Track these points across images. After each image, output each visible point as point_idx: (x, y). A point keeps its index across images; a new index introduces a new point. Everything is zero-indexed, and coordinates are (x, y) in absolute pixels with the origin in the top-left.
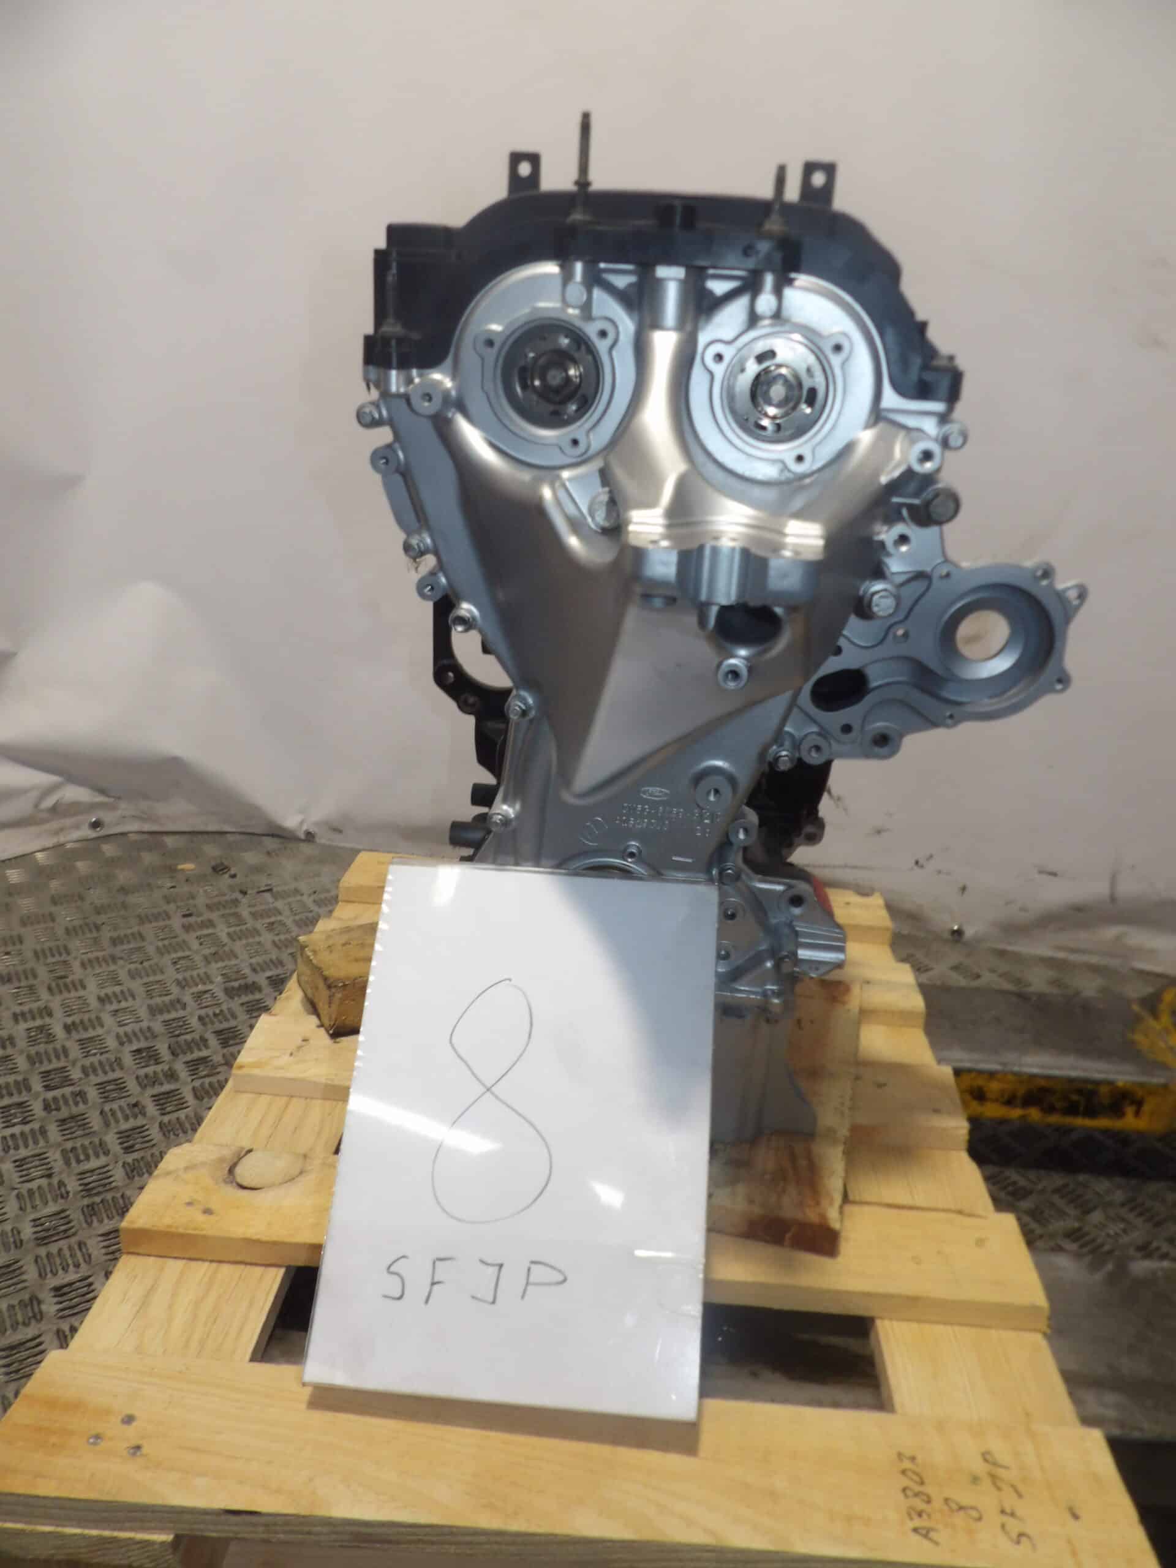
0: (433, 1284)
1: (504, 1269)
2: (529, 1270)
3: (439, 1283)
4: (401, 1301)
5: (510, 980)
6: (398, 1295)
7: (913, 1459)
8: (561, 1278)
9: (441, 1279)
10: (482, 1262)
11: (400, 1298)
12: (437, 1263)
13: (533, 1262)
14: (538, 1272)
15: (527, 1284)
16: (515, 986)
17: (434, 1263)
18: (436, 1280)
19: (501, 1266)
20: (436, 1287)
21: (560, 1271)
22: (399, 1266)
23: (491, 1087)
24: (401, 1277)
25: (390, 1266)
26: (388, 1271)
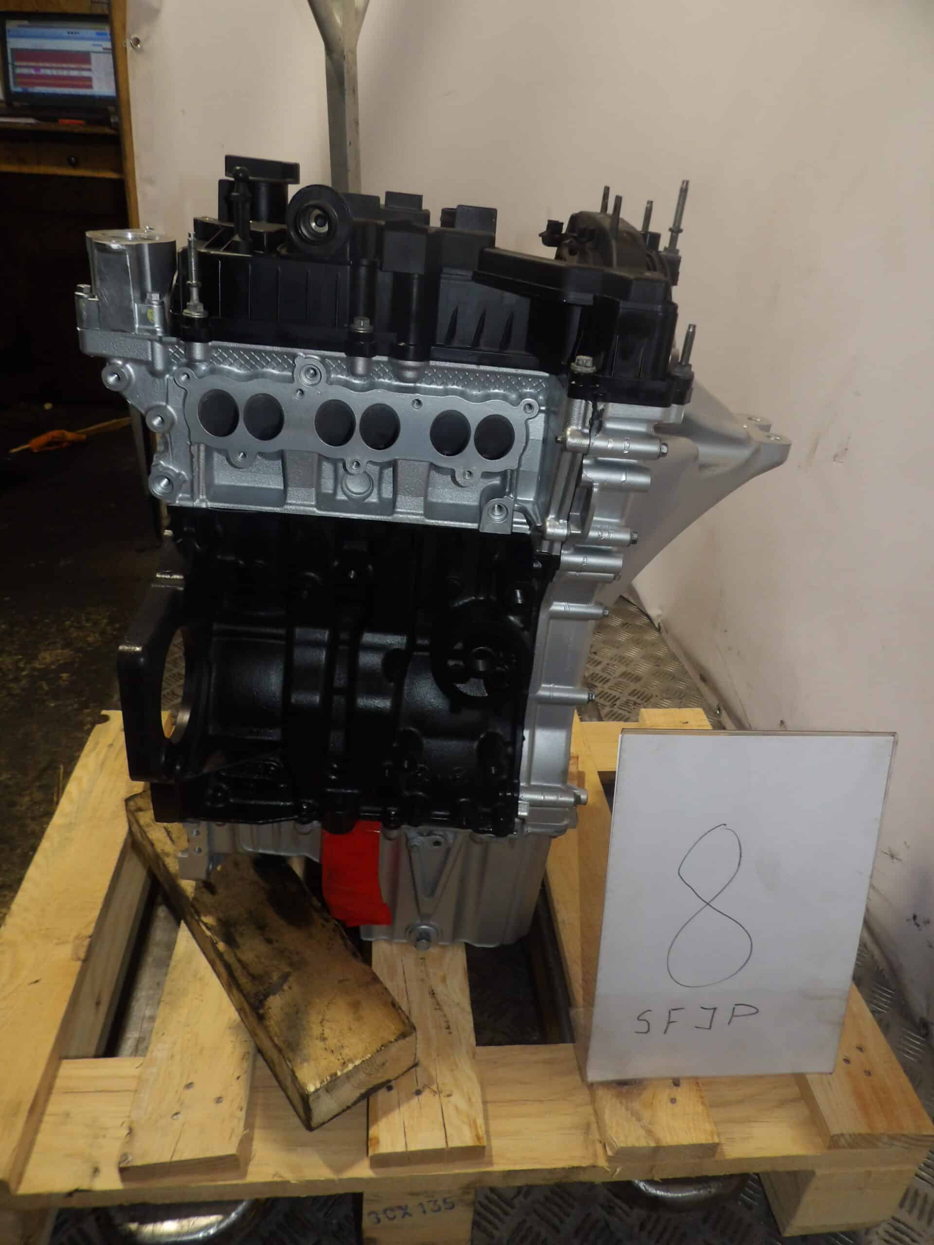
0: (669, 1022)
1: (717, 1012)
2: (734, 1008)
3: (672, 1022)
4: (649, 1033)
5: (725, 825)
6: (646, 1030)
8: (756, 1010)
9: (674, 1020)
10: (702, 1008)
11: (647, 1032)
12: (672, 1012)
13: (736, 1005)
14: (740, 1010)
15: (733, 1016)
16: (728, 829)
17: (670, 1012)
18: (671, 1020)
19: (715, 1009)
20: (672, 1025)
21: (756, 1008)
22: (646, 1016)
23: (710, 902)
24: (647, 1022)
25: (640, 1016)
26: (638, 1019)
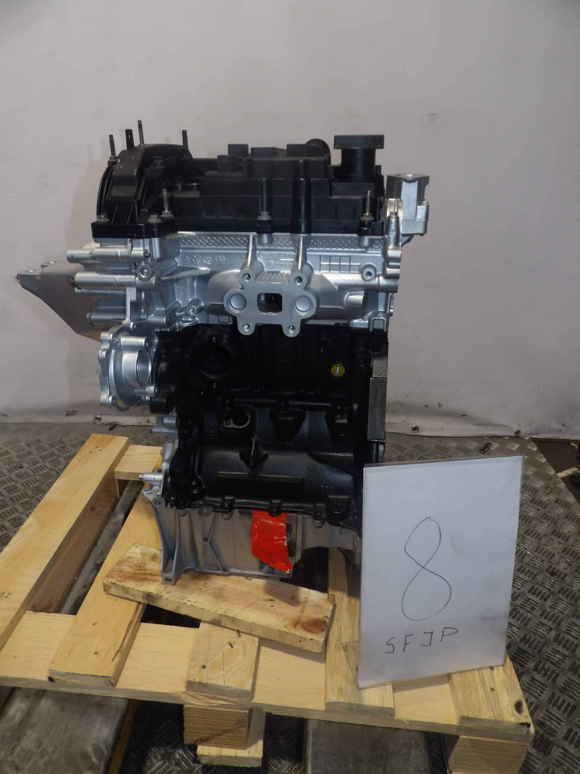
0: (406, 644)
1: (433, 634)
2: (443, 631)
4: (393, 653)
5: (430, 518)
6: (392, 651)
7: (7, 597)
8: (456, 631)
9: (408, 642)
10: (424, 633)
12: (407, 637)
13: (444, 628)
14: (447, 632)
15: (443, 636)
16: (432, 520)
17: (405, 637)
18: (407, 643)
19: (432, 632)
21: (455, 629)
22: (392, 642)
23: (425, 566)
24: (393, 646)
25: (387, 643)
26: (387, 644)
